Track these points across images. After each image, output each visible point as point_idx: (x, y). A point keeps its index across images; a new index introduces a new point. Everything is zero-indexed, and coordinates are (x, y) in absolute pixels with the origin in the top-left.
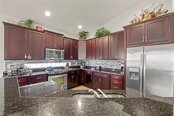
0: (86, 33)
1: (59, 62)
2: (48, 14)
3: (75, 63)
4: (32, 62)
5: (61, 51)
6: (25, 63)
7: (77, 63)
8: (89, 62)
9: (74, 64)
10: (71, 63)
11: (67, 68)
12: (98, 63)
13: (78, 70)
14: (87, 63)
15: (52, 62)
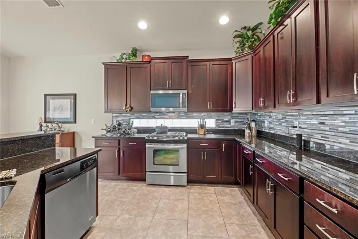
0: (254, 29)
1: (185, 117)
2: (143, 25)
3: (229, 122)
4: (140, 117)
5: (179, 94)
6: (132, 117)
7: (236, 122)
8: (270, 120)
9: (227, 125)
10: (217, 120)
11: (202, 132)
12: (296, 123)
13: (224, 140)
14: (266, 122)
15: (171, 118)
